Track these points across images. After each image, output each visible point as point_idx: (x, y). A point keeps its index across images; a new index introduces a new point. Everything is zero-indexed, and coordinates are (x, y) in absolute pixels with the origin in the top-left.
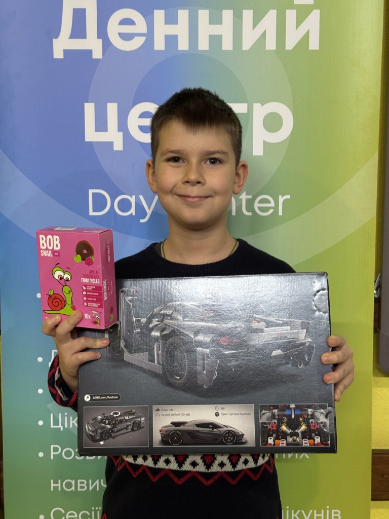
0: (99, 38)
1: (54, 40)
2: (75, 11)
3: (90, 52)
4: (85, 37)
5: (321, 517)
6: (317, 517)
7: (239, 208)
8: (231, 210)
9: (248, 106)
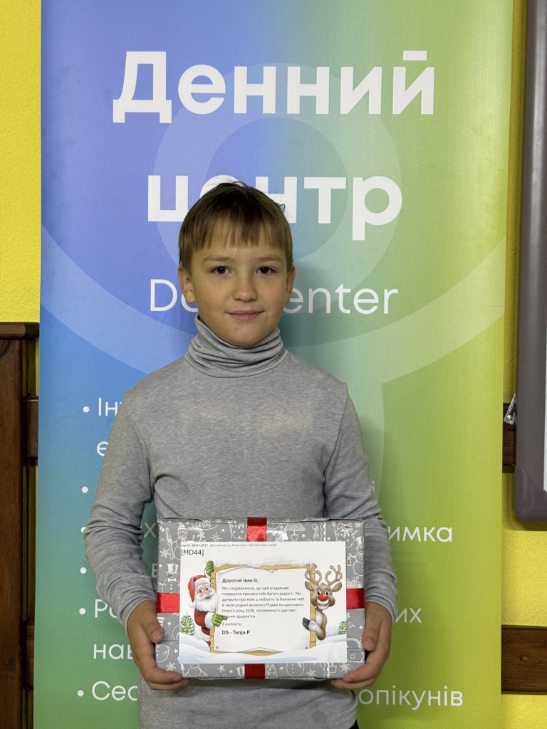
0: (167, 98)
1: (115, 102)
2: (140, 67)
3: (157, 115)
4: (151, 98)
5: (437, 700)
6: (432, 700)
7: (335, 304)
8: (325, 307)
9: (347, 180)
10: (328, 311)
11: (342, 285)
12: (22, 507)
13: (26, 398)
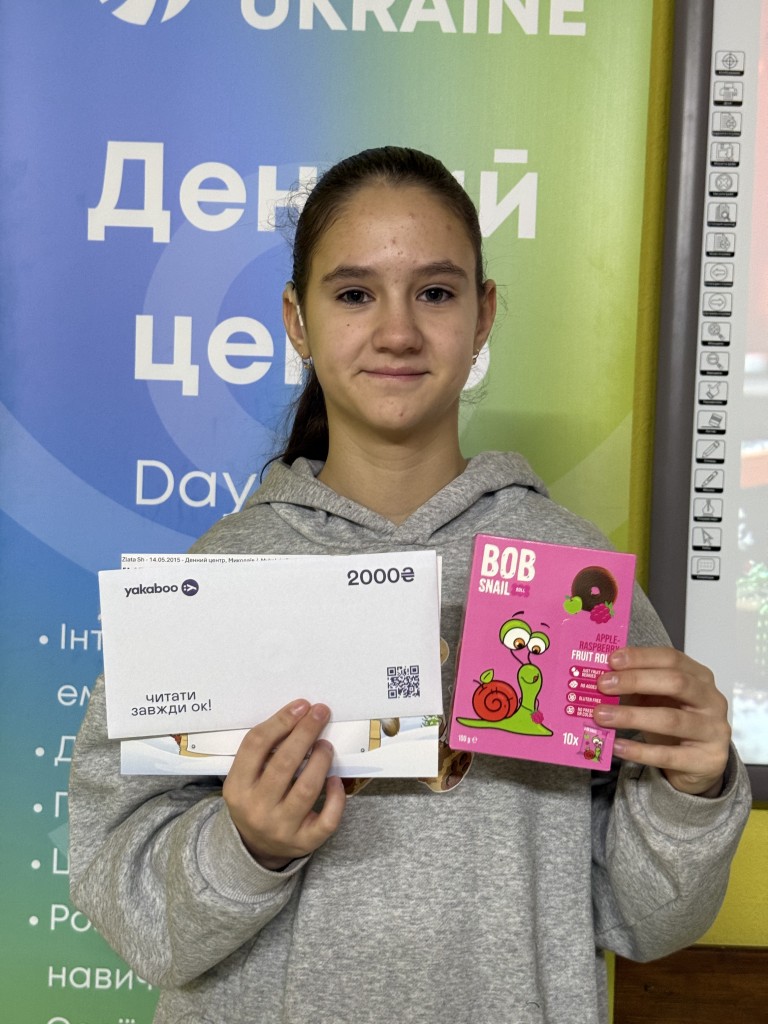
0: (165, 208)
1: (90, 211)
2: (127, 163)
3: (149, 232)
4: (141, 207)
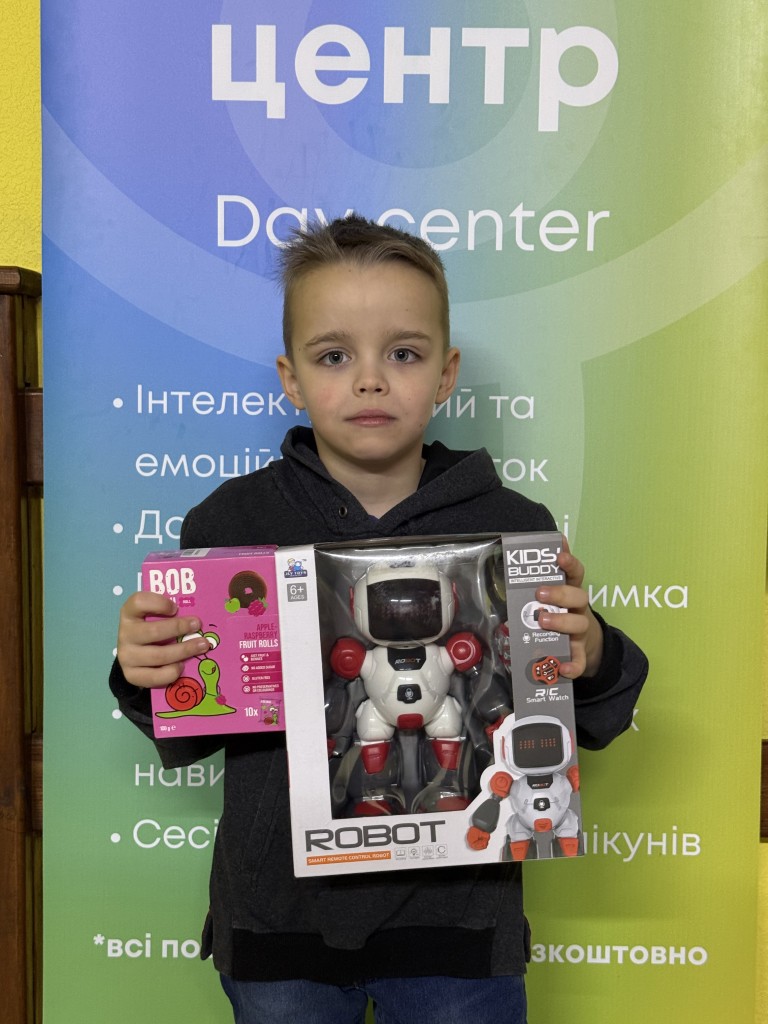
5: (661, 847)
6: (653, 847)
7: (509, 235)
8: (494, 241)
9: (530, 34)
10: (499, 247)
11: (521, 205)
12: (20, 557)
13: (23, 390)
